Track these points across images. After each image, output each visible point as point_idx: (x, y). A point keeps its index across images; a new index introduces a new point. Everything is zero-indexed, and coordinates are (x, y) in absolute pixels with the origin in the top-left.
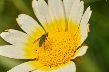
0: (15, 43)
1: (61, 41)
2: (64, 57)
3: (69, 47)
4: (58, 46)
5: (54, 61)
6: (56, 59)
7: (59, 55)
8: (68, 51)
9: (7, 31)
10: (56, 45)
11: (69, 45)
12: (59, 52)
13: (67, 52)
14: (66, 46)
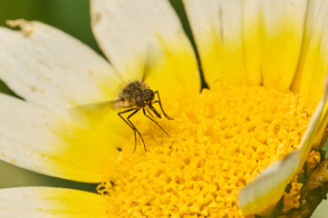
0: (33, 89)
1: (231, 124)
2: (209, 197)
3: (255, 156)
4: (206, 138)
5: (163, 207)
6: (174, 198)
7: (192, 182)
8: (240, 174)
9: (17, 28)
10: (200, 133)
11: (259, 150)
12: (201, 170)
13: (234, 179)
14: (241, 148)
